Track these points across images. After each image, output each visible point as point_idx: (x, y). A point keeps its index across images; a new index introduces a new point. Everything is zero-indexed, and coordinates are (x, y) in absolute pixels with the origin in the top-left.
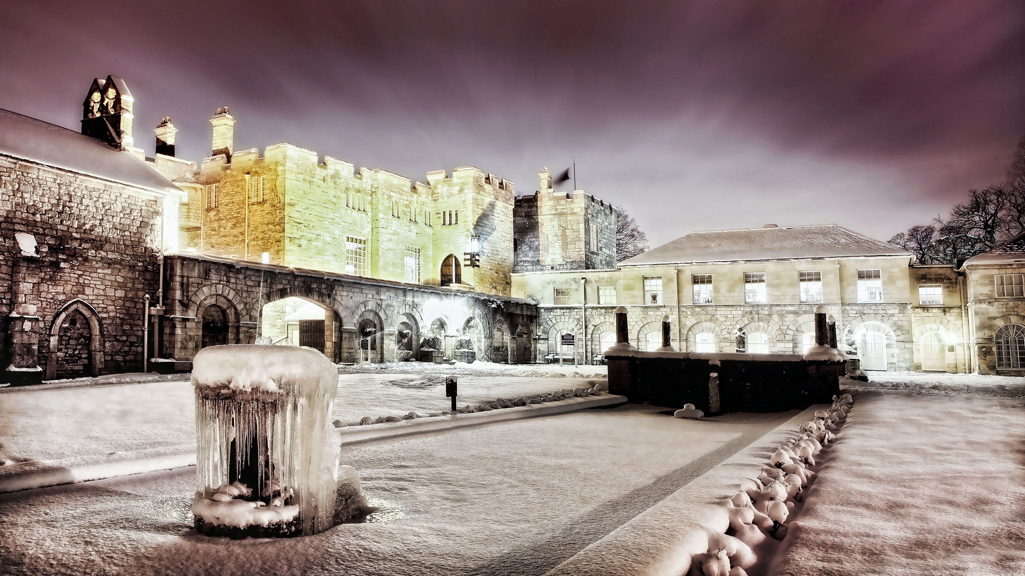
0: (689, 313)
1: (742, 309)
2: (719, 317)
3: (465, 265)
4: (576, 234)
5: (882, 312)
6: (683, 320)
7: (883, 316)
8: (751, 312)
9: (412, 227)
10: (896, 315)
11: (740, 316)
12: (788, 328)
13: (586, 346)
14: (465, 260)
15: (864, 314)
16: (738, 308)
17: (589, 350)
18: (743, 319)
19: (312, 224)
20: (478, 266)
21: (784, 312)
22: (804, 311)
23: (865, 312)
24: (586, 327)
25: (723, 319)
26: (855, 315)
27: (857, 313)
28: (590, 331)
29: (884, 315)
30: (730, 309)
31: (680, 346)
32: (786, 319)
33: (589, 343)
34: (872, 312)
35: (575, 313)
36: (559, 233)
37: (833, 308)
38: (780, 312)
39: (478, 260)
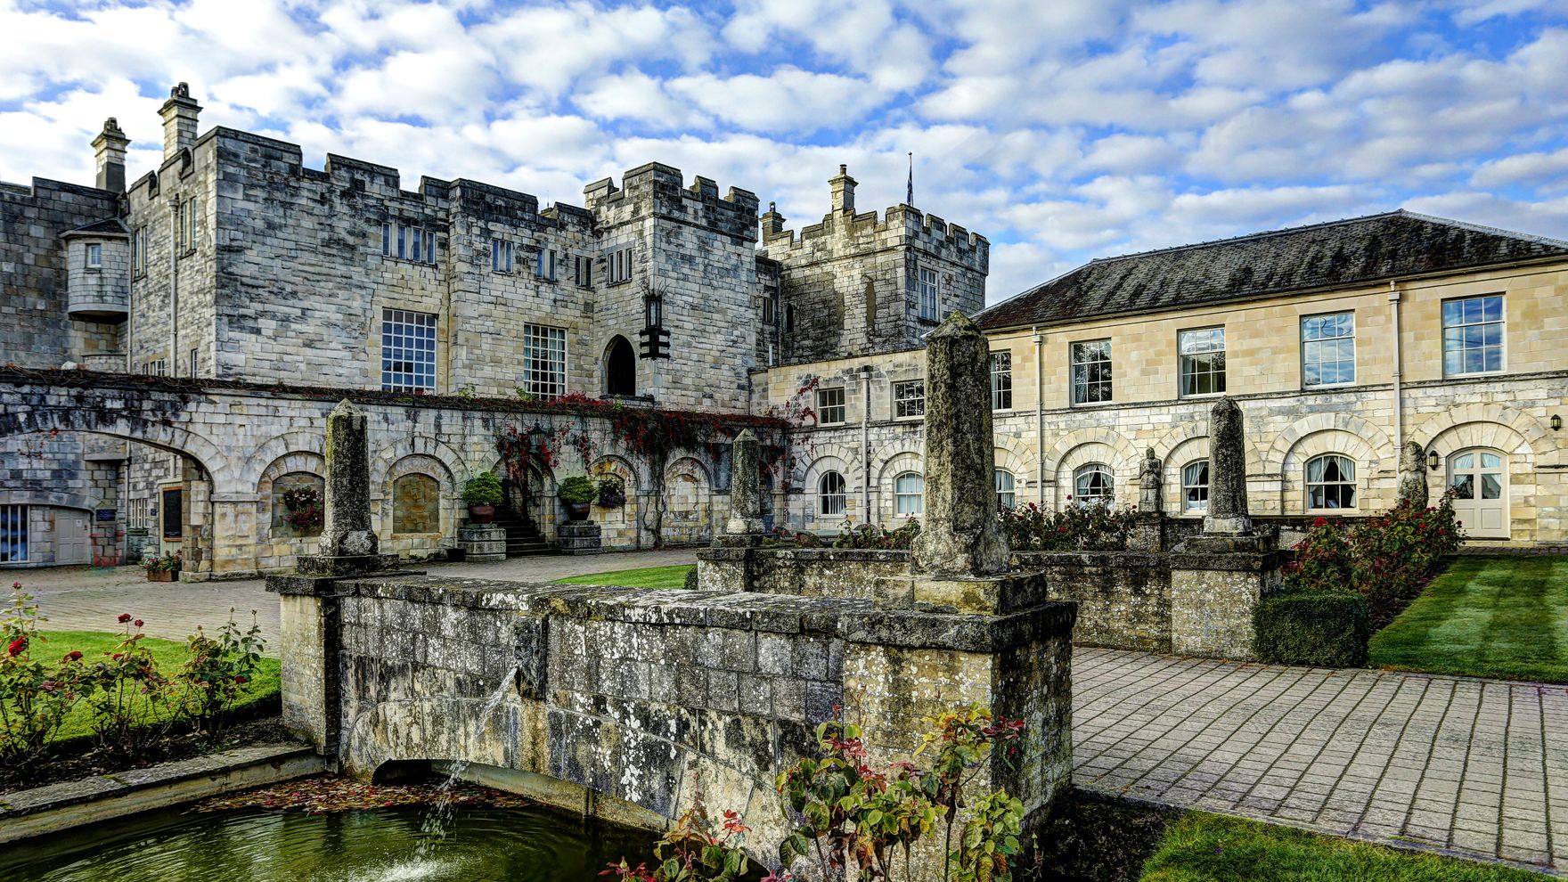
0: (1062, 426)
1: (1172, 409)
2: (1122, 429)
3: (642, 356)
4: (890, 288)
5: (1502, 397)
6: (1049, 439)
7: (1505, 408)
8: (1192, 417)
9: (542, 288)
10: (1540, 403)
11: (1167, 426)
12: (1272, 447)
13: (868, 502)
14: (642, 345)
15: (1457, 406)
16: (1165, 410)
17: (874, 510)
18: (1174, 432)
19: (289, 288)
20: (667, 356)
21: (1264, 413)
22: (1310, 406)
23: (1458, 400)
24: (868, 464)
25: (1132, 435)
26: (1433, 409)
27: (1438, 405)
28: (875, 473)
29: (1508, 404)
30: (1147, 411)
31: (1042, 496)
32: (1271, 428)
33: (873, 497)
34: (1477, 398)
35: (850, 438)
36: (862, 288)
37: (1379, 395)
38: (1256, 413)
39: (667, 345)
